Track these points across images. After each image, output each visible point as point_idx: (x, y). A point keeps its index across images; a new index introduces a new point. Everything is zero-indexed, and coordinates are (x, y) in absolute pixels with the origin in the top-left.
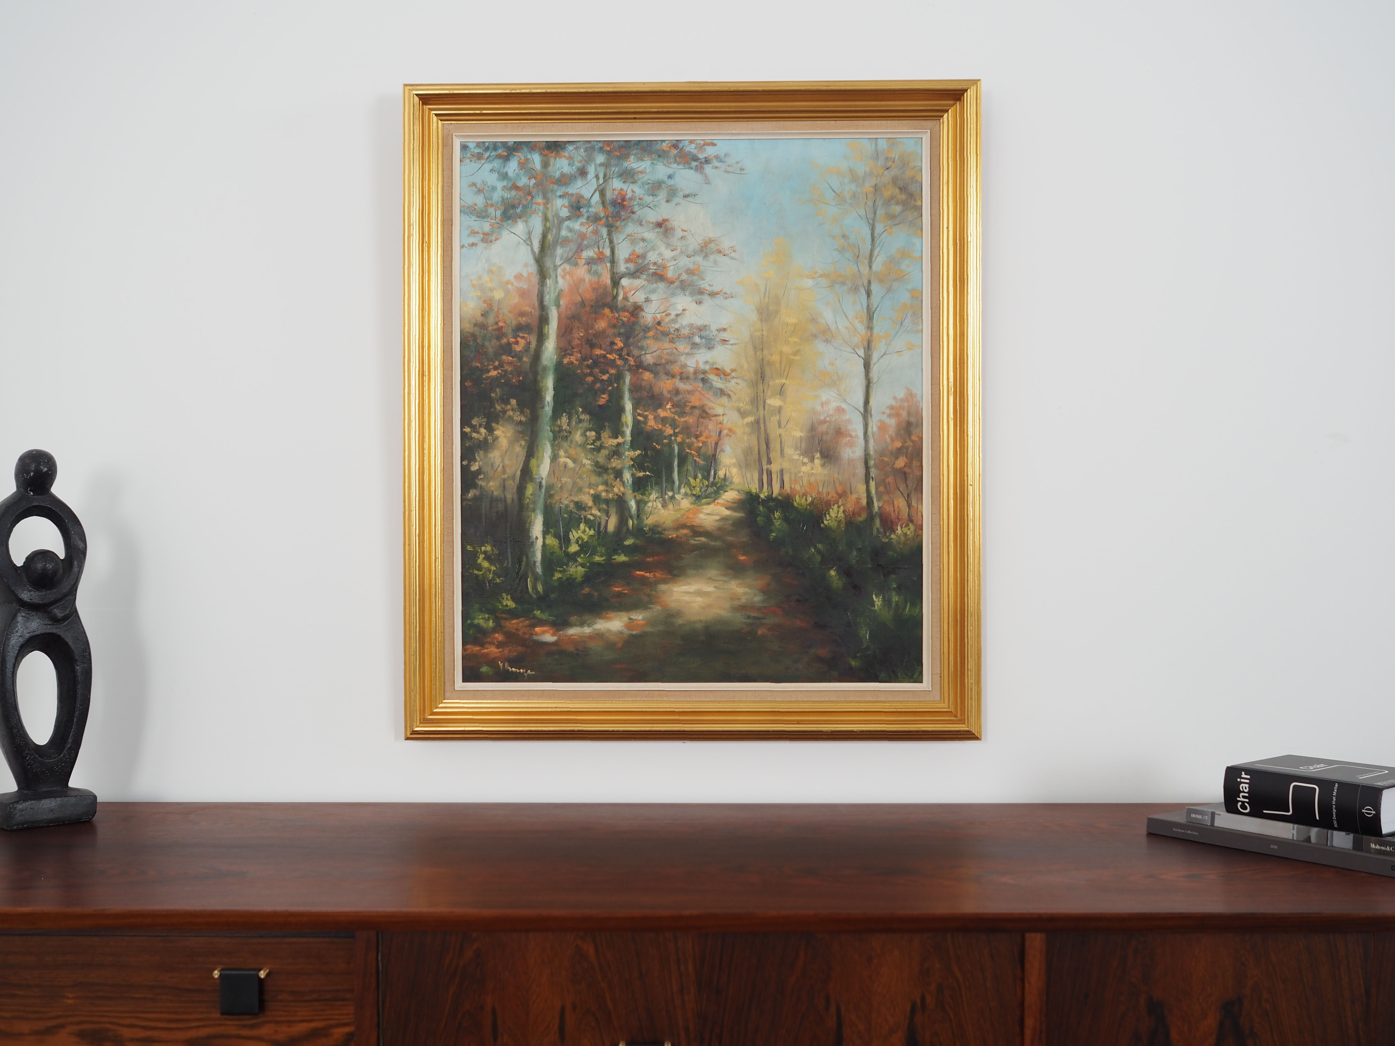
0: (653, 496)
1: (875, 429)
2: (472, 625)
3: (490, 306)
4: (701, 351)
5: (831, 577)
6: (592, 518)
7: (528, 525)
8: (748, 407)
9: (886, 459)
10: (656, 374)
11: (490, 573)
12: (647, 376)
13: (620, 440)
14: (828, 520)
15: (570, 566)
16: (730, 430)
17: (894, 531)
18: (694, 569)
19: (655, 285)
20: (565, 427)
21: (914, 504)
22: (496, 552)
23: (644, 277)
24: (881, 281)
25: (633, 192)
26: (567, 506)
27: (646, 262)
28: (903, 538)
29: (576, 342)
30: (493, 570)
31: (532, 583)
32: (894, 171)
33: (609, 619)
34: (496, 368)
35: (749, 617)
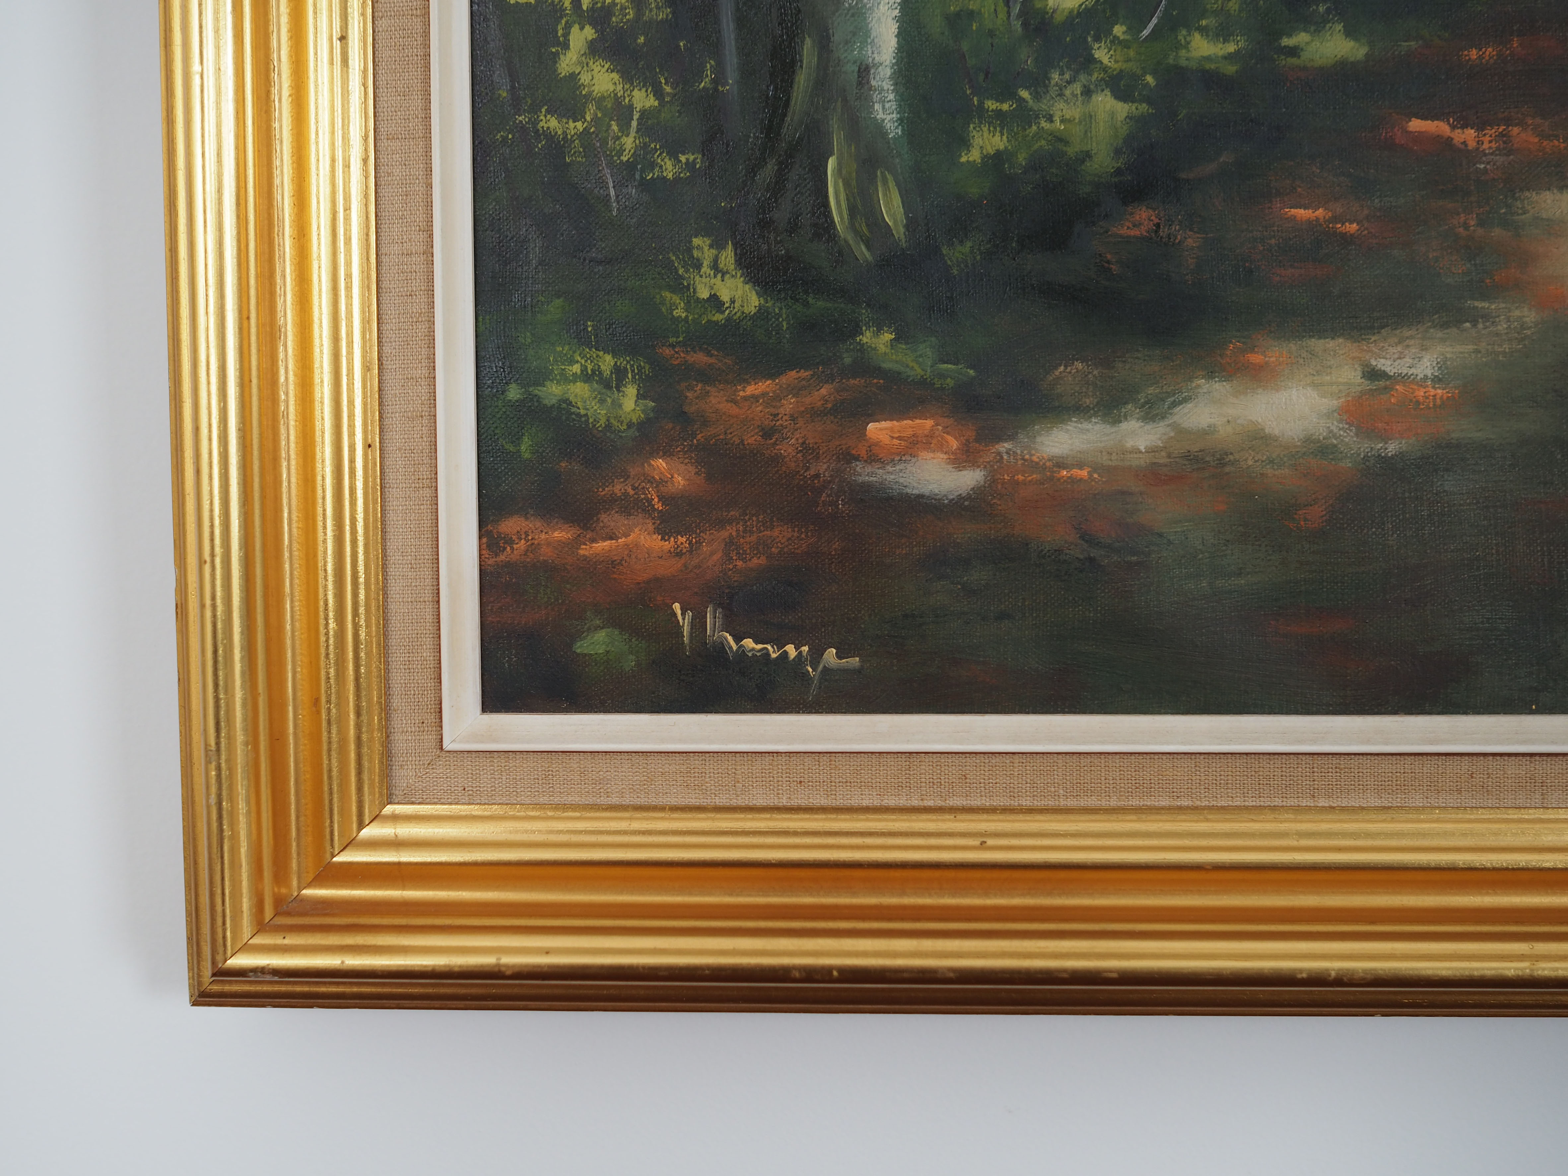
11: (625, 127)
15: (1053, 91)
22: (660, 9)
30: (644, 113)
31: (847, 184)
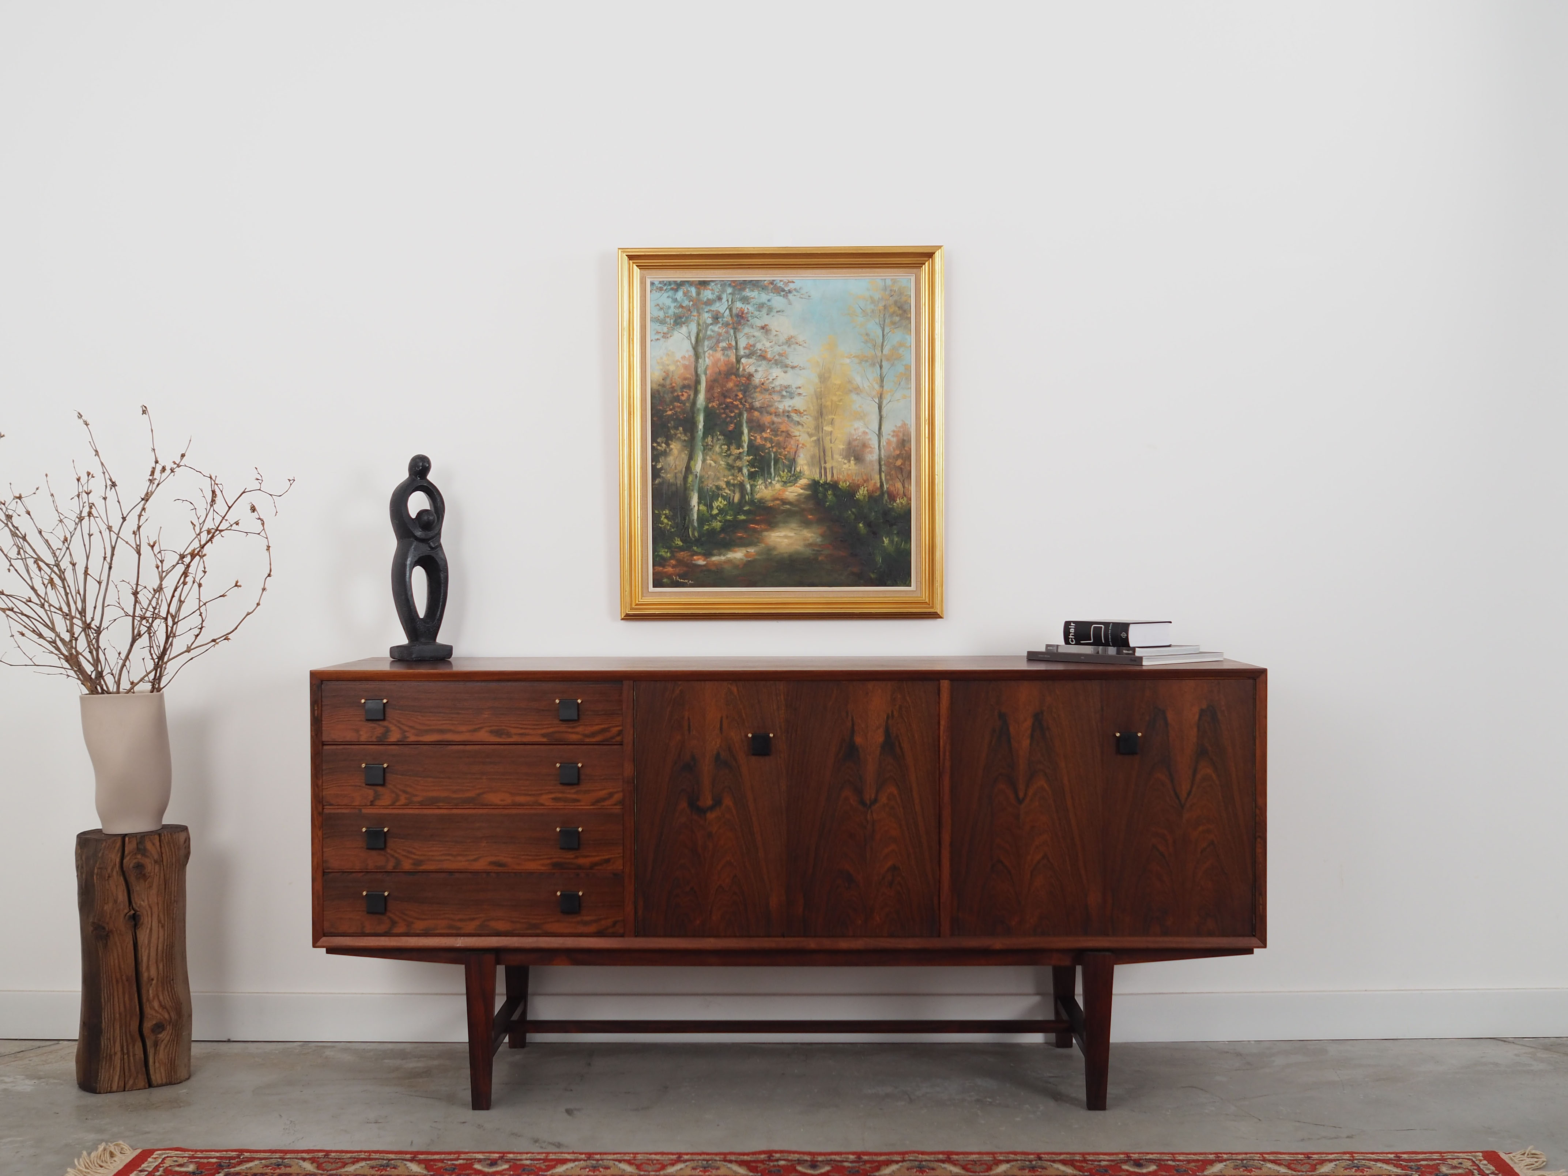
0: (760, 482)
1: (885, 443)
2: (658, 555)
3: (668, 374)
4: (786, 400)
5: (860, 527)
6: (725, 494)
7: (689, 499)
8: (814, 432)
9: (890, 461)
10: (761, 413)
11: (668, 526)
12: (756, 414)
13: (741, 450)
14: (858, 495)
15: (713, 522)
16: (803, 444)
17: (895, 501)
18: (783, 523)
19: (760, 362)
20: (710, 443)
21: (906, 486)
22: (671, 514)
23: (755, 357)
24: (888, 360)
25: (748, 309)
26: (711, 488)
27: (755, 349)
28: (900, 505)
29: (716, 395)
30: (670, 525)
31: (692, 531)
32: (895, 298)
33: (735, 552)
34: (671, 410)
35: (814, 550)
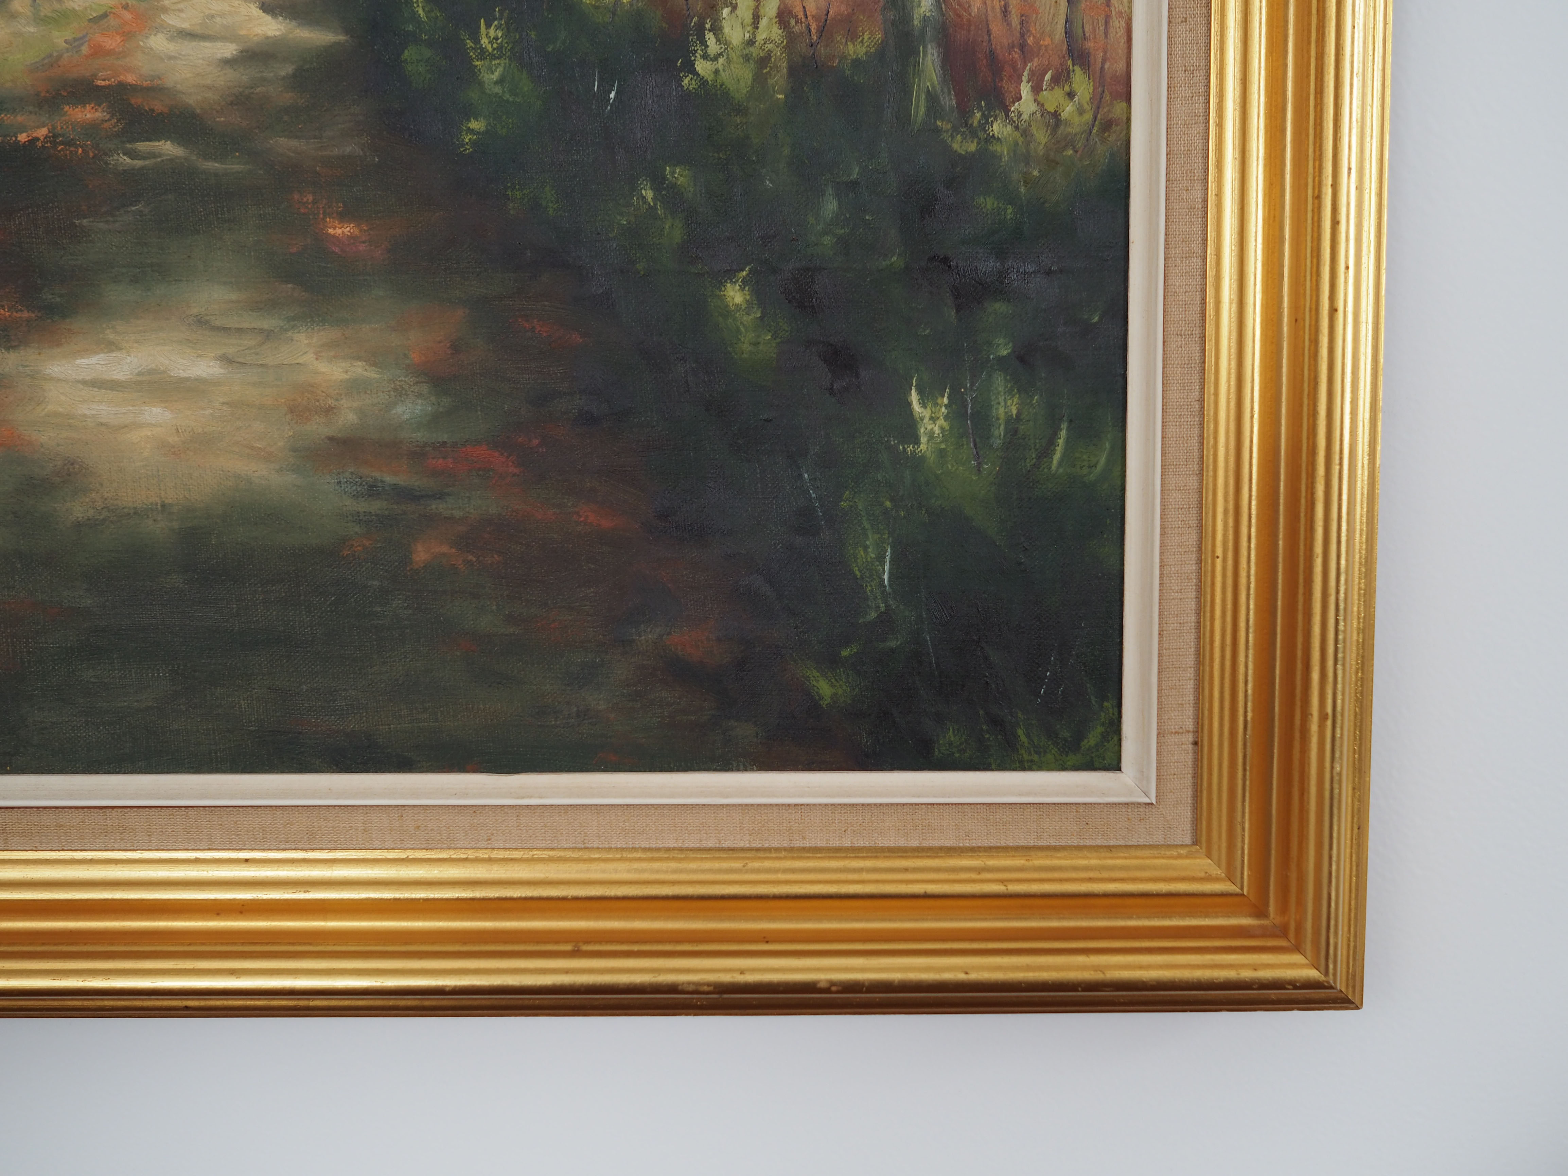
5: (727, 312)
14: (715, 59)
17: (1002, 104)
18: (134, 280)
28: (1041, 137)
35: (373, 490)
